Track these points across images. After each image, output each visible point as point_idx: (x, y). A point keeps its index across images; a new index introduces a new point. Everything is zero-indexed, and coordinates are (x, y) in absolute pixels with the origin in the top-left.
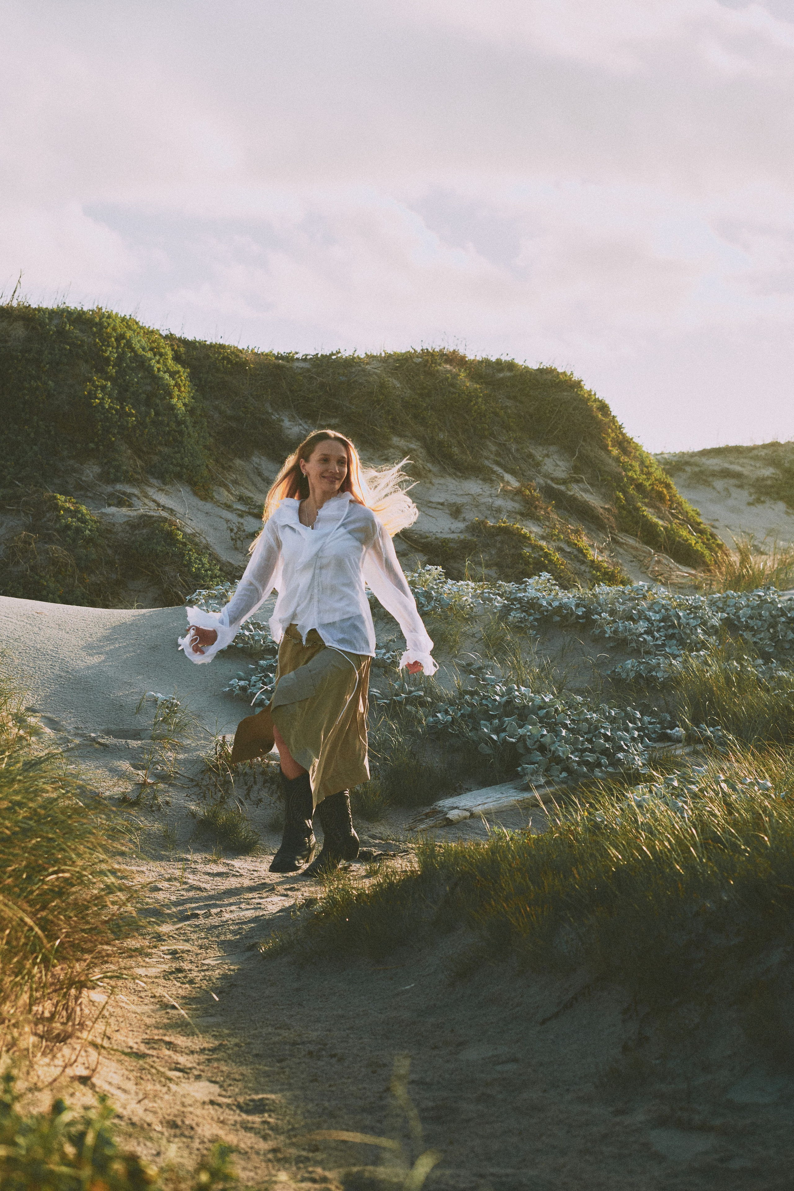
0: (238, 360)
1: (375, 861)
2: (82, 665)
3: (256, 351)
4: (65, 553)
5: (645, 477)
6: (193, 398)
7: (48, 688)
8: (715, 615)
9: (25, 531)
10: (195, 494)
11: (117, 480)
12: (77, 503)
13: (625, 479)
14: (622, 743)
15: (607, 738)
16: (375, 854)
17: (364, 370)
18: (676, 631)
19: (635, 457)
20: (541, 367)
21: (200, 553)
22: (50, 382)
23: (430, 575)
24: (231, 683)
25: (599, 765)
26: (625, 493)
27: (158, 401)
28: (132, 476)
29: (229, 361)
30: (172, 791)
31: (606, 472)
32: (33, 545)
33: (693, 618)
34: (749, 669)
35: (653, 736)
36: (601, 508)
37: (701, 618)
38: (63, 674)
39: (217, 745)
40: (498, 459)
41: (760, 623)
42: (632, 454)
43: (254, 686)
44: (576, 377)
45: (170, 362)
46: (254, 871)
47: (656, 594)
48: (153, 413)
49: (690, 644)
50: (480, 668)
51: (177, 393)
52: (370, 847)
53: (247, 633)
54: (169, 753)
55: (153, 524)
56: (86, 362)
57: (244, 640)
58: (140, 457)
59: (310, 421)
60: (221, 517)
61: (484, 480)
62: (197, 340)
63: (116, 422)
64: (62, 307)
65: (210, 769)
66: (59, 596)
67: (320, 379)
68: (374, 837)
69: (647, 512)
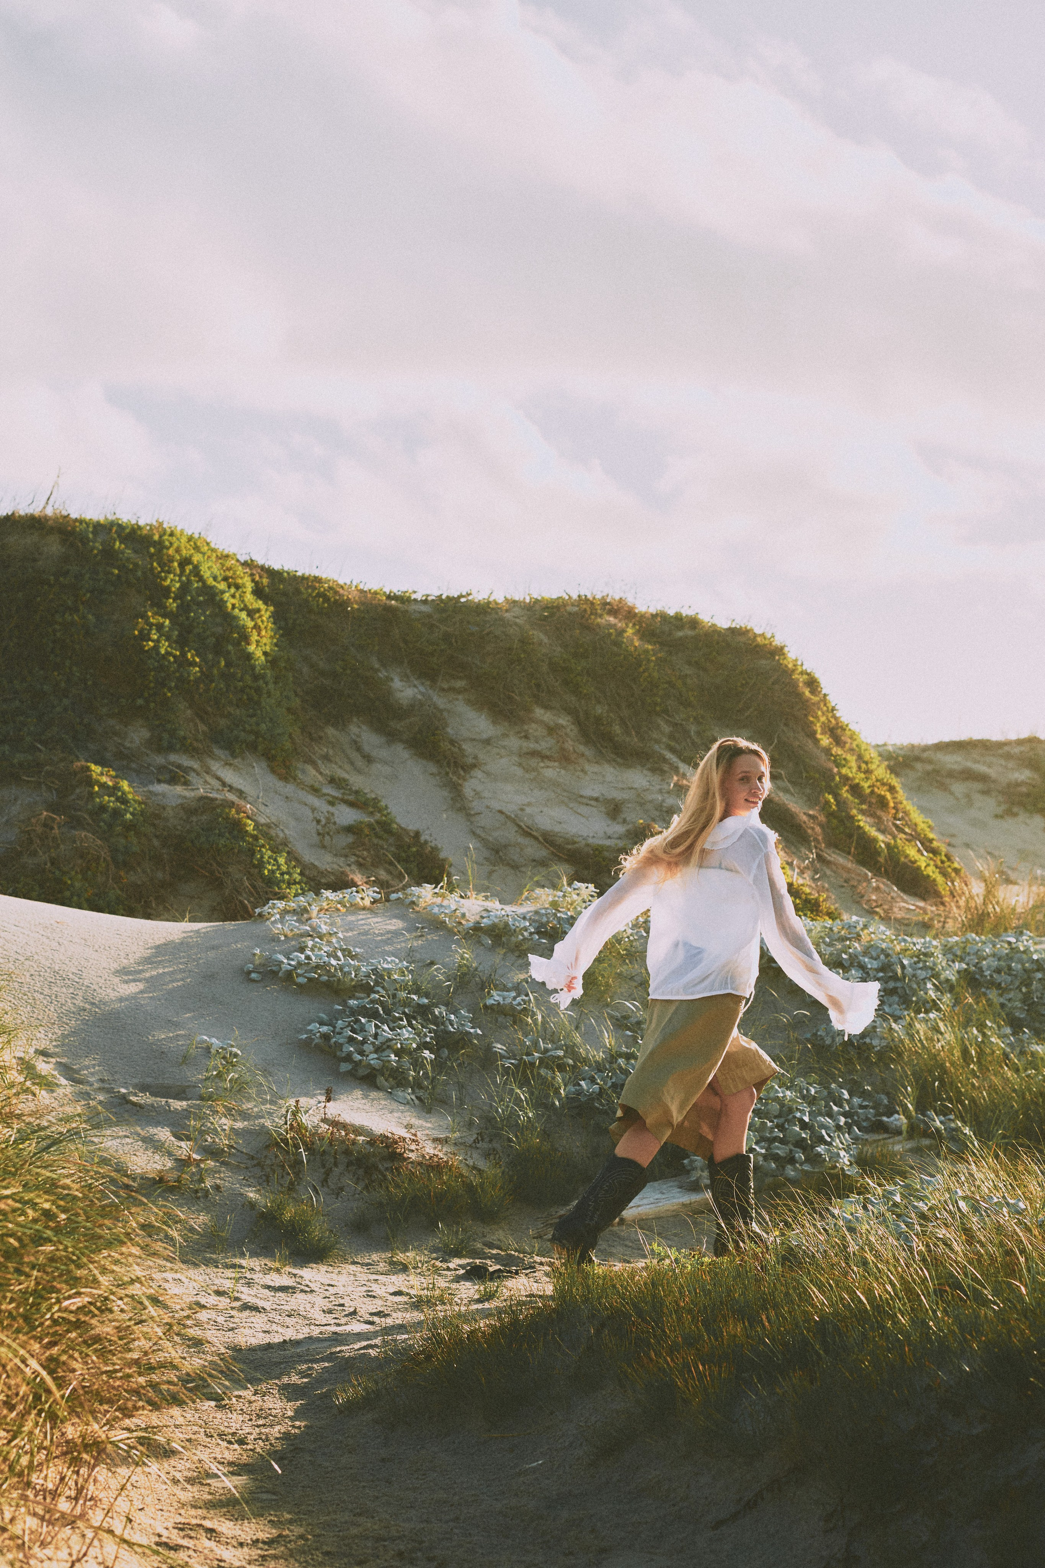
0: (337, 598)
1: (491, 1280)
2: (113, 995)
3: (361, 587)
4: (99, 842)
5: (863, 775)
6: (276, 645)
7: (67, 1024)
8: (950, 966)
9: (47, 811)
10: (273, 771)
11: (171, 749)
12: (116, 777)
13: (837, 778)
14: (823, 1132)
15: (804, 1126)
16: (491, 1269)
17: (502, 619)
18: (899, 984)
19: (852, 750)
20: (733, 626)
21: (275, 850)
22: (90, 617)
23: (578, 895)
24: (309, 1028)
25: (792, 1160)
26: (836, 796)
27: (230, 647)
28: (191, 745)
29: (326, 599)
30: (225, 1173)
31: (814, 767)
32: (56, 831)
33: (921, 969)
34: (993, 1040)
35: (865, 1124)
36: (805, 814)
37: (932, 969)
38: (87, 1006)
39: (287, 1112)
40: (673, 744)
41: (1009, 979)
42: (847, 746)
43: (340, 1033)
44: (778, 642)
45: (249, 597)
46: (329, 1285)
47: (874, 933)
48: (223, 663)
49: (917, 1003)
50: (639, 1023)
51: (256, 638)
52: (485, 1258)
53: (333, 962)
54: (224, 1120)
55: (214, 809)
56: (139, 592)
57: (329, 971)
58: (202, 719)
59: (428, 683)
60: (306, 805)
61: (653, 770)
62: (286, 569)
63: (174, 672)
64: (111, 517)
65: (277, 1144)
66: (87, 900)
67: (443, 628)
68: (491, 1246)
69: (865, 823)
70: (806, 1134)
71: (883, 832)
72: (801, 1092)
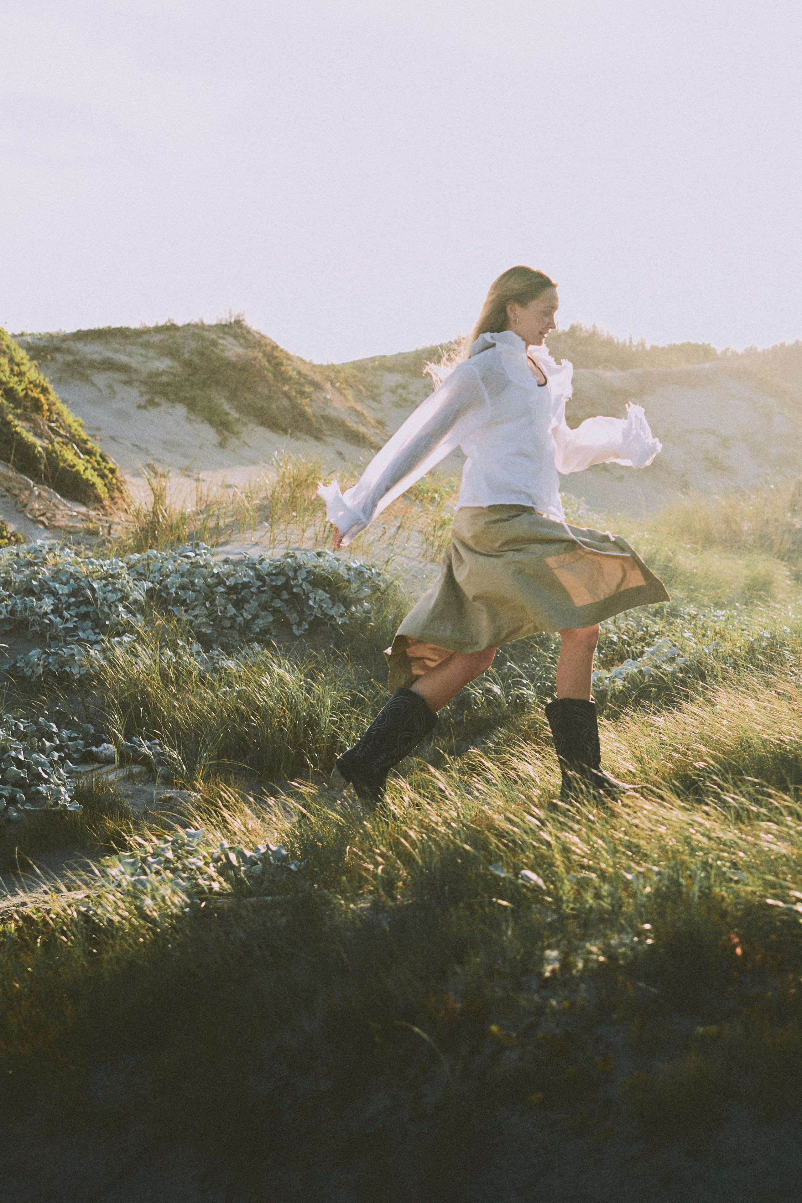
14: (41, 769)
15: (21, 764)
18: (91, 609)
25: (14, 801)
34: (186, 659)
35: (77, 756)
41: (194, 594)
69: (21, 428)
70: (24, 773)
71: (40, 436)
72: (10, 729)
